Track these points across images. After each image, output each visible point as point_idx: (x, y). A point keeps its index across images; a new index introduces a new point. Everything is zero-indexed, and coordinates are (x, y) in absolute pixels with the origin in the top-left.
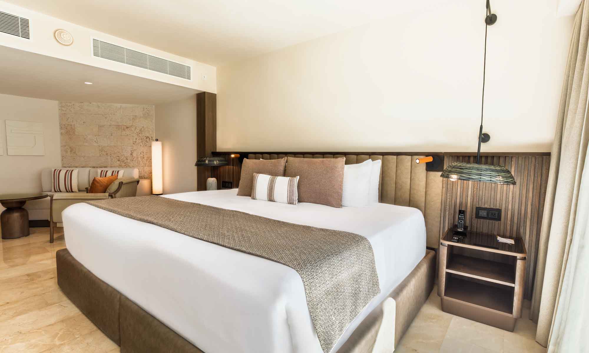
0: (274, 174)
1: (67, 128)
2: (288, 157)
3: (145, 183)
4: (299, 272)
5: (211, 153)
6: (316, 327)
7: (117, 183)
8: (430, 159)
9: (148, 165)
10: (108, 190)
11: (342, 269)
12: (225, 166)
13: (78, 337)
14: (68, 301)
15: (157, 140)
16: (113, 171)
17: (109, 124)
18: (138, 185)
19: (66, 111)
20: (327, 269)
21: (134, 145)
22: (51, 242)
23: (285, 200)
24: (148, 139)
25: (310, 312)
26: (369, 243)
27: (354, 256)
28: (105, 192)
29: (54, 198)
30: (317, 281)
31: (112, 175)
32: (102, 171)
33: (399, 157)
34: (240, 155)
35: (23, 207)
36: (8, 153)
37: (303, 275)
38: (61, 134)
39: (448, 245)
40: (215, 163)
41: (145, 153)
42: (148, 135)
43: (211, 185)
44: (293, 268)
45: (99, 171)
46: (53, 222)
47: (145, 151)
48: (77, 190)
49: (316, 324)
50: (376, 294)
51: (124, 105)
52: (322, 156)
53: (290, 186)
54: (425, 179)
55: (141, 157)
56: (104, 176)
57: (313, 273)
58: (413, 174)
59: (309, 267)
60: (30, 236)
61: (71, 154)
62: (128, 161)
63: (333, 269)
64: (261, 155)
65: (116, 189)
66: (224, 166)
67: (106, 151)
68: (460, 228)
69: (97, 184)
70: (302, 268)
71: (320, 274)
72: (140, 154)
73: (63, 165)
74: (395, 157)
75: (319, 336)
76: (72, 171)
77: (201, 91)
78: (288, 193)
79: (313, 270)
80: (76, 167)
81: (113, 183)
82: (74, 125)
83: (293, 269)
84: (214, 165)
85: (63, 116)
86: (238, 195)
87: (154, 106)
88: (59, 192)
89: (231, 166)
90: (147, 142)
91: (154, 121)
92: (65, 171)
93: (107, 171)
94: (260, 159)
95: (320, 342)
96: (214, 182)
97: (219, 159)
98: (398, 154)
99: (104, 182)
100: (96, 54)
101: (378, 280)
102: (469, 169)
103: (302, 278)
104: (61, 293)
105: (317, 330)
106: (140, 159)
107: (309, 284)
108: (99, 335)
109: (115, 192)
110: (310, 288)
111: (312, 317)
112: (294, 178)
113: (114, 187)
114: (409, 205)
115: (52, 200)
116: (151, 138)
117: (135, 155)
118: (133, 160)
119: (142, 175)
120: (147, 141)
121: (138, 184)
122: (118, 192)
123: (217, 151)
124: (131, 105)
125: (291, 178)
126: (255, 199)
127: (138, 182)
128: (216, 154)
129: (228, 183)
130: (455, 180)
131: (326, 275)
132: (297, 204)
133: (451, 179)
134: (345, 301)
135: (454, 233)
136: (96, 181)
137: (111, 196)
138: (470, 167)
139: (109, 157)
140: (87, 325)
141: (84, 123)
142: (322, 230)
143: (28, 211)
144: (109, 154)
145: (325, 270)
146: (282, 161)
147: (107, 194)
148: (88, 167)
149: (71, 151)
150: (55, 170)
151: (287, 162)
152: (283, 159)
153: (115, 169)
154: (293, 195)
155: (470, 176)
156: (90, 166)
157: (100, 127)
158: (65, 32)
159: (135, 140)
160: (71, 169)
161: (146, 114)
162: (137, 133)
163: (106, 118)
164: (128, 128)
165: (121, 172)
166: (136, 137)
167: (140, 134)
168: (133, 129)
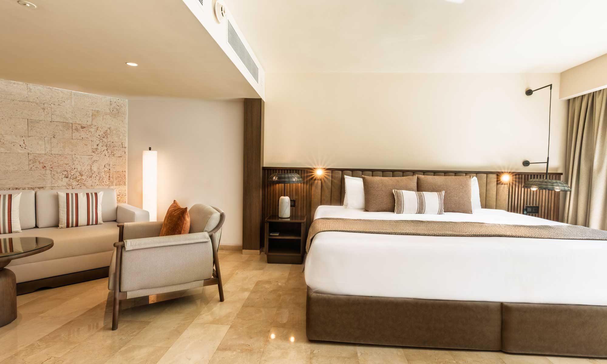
15: (151, 149)
17: (49, 119)
21: (93, 154)
41: (111, 166)
42: (116, 140)
47: (111, 163)
55: (105, 172)
72: (103, 167)
87: (127, 100)
91: (126, 121)
100: (228, 39)
106: (103, 174)
116: (121, 146)
117: (95, 168)
122: (219, 229)
125: (438, 193)
139: (48, 172)
144: (47, 168)
157: (32, 123)
159: (95, 147)
160: (10, 192)
161: (115, 110)
162: (99, 137)
163: (44, 109)
164: (84, 128)
165: (101, 192)
166: (98, 142)
167: (104, 139)
168: (92, 130)
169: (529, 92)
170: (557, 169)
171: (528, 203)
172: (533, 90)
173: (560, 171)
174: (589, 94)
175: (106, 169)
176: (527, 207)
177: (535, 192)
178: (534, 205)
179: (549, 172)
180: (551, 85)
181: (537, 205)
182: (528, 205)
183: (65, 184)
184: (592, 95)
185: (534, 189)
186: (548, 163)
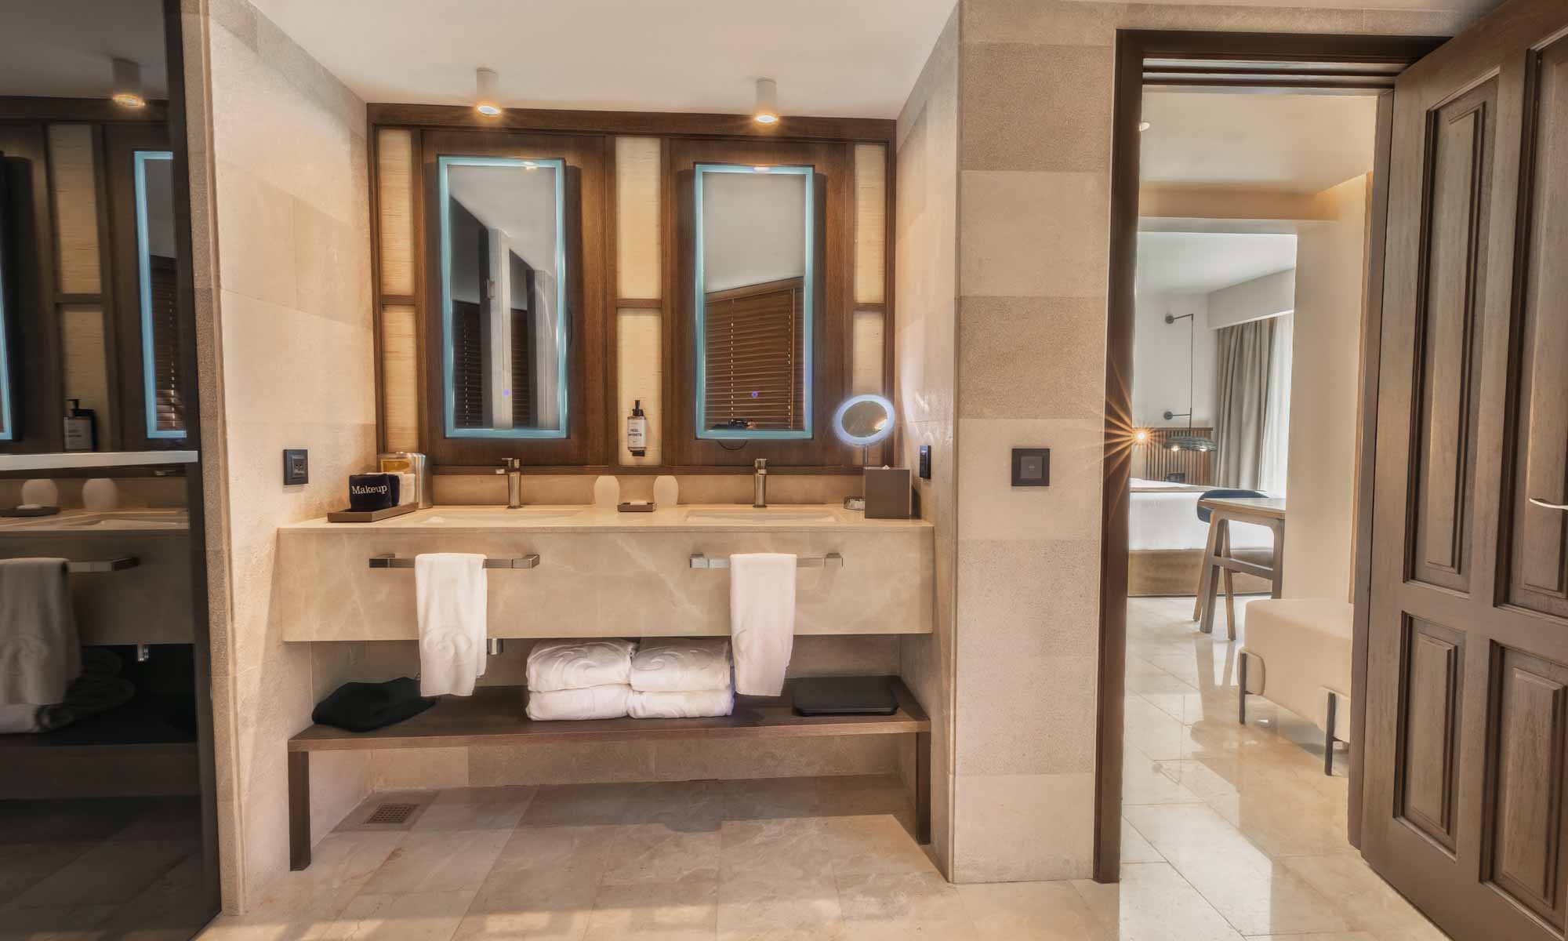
169: (1170, 319)
170: (1207, 422)
171: (1172, 470)
172: (1175, 317)
173: (1210, 426)
174: (1238, 326)
176: (1171, 475)
177: (1176, 454)
178: (1179, 472)
179: (1192, 427)
180: (1192, 315)
181: (1183, 472)
182: (1172, 472)
184: (1240, 328)
185: (1175, 449)
186: (1191, 415)
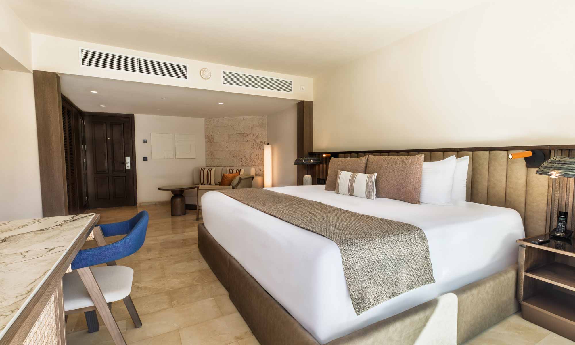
0: (355, 171)
1: (209, 138)
2: (369, 155)
3: (258, 179)
4: (339, 245)
5: (308, 153)
6: (349, 290)
7: (237, 179)
8: (529, 154)
9: (262, 165)
10: (232, 184)
11: (385, 251)
12: (320, 164)
13: (207, 282)
14: (203, 260)
15: (268, 144)
16: (237, 170)
17: (235, 133)
18: (253, 181)
19: (209, 125)
20: (368, 248)
21: (251, 148)
22: (197, 221)
23: (364, 194)
24: (262, 143)
25: (346, 277)
26: (424, 234)
27: (402, 243)
28: (230, 185)
29: (199, 189)
30: (355, 255)
31: (237, 172)
32: (230, 169)
33: (492, 152)
34: (331, 154)
35: (183, 195)
36: (176, 157)
37: (341, 248)
38: (206, 142)
39: (527, 246)
40: (310, 162)
41: (259, 155)
42: (262, 140)
43: (307, 181)
44: (334, 241)
45: (228, 169)
46: (198, 206)
47: (260, 153)
48: (214, 184)
49: (349, 288)
50: (429, 282)
51: (245, 117)
52: (407, 153)
53: (369, 181)
54: (525, 177)
55: (257, 158)
56: (231, 173)
57: (352, 248)
58: (509, 171)
59: (349, 243)
60: (186, 215)
61: (211, 157)
62: (248, 162)
63: (374, 249)
64: (349, 155)
65: (237, 183)
66: (318, 164)
67: (233, 154)
68: (559, 232)
69: (225, 179)
70: (342, 243)
71: (359, 250)
72: (256, 155)
73: (206, 165)
74: (487, 153)
75: (352, 297)
76: (212, 169)
77: (299, 100)
78: (366, 189)
79: (352, 246)
80: (214, 167)
81: (235, 179)
82: (214, 135)
83: (334, 243)
84: (309, 164)
85: (207, 128)
86: (325, 190)
87: (266, 116)
88: (203, 185)
89: (324, 165)
90: (262, 146)
91: (266, 129)
92: (208, 169)
93: (233, 170)
94: (348, 158)
95: (353, 302)
96: (309, 178)
97: (313, 158)
98: (490, 149)
99: (230, 178)
100: (224, 82)
101: (432, 270)
102: (569, 164)
103: (340, 249)
104: (200, 254)
105: (350, 292)
106: (256, 159)
107: (346, 256)
108: (219, 284)
109: (236, 185)
110: (347, 259)
111: (347, 281)
112: (373, 175)
113: (236, 181)
114: (505, 206)
115: (198, 189)
116: (264, 143)
117: (252, 157)
118: (251, 161)
119: (257, 173)
120: (262, 144)
121: (253, 179)
122: (238, 185)
123: (314, 152)
124: (251, 117)
125: (369, 174)
126: (338, 194)
127: (253, 178)
128: (312, 154)
129: (322, 179)
130: (558, 177)
131: (365, 252)
132: (374, 199)
133: (551, 176)
134: (385, 278)
135: (551, 237)
136: (225, 177)
137: (233, 188)
138: (571, 162)
139: (235, 159)
140: (213, 276)
141: (219, 133)
142: (382, 220)
143: (186, 198)
144: (235, 157)
145: (365, 248)
146: (363, 160)
147: (231, 187)
148: (221, 167)
149: (211, 155)
150: (202, 169)
151: (368, 159)
152: (365, 157)
153: (238, 168)
154: (371, 190)
155: (570, 172)
156: (222, 166)
157: (230, 135)
158: (206, 70)
159: (253, 145)
160: (211, 168)
161: (261, 123)
162: (254, 139)
163: (233, 128)
164: (248, 135)
165: (243, 169)
166: (254, 142)
167: (256, 140)
168: (251, 136)
175: (257, 157)
183: (241, 165)
